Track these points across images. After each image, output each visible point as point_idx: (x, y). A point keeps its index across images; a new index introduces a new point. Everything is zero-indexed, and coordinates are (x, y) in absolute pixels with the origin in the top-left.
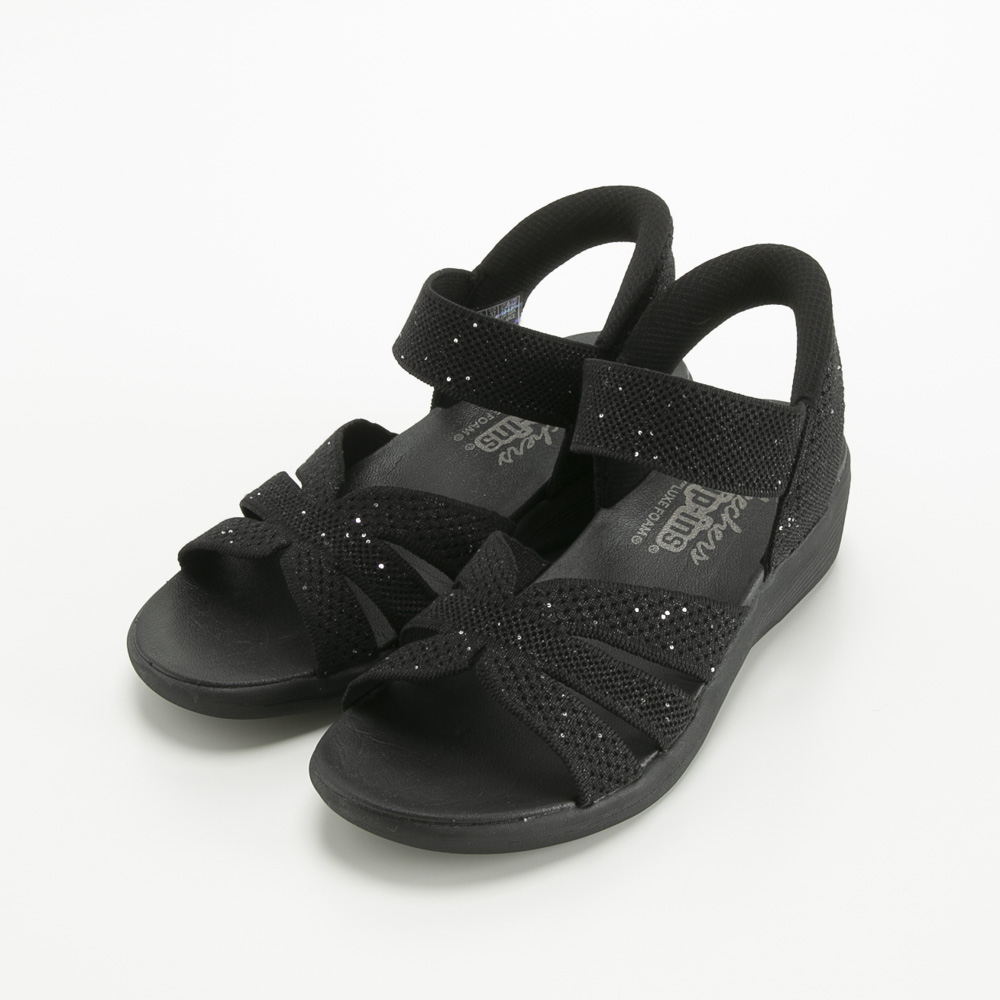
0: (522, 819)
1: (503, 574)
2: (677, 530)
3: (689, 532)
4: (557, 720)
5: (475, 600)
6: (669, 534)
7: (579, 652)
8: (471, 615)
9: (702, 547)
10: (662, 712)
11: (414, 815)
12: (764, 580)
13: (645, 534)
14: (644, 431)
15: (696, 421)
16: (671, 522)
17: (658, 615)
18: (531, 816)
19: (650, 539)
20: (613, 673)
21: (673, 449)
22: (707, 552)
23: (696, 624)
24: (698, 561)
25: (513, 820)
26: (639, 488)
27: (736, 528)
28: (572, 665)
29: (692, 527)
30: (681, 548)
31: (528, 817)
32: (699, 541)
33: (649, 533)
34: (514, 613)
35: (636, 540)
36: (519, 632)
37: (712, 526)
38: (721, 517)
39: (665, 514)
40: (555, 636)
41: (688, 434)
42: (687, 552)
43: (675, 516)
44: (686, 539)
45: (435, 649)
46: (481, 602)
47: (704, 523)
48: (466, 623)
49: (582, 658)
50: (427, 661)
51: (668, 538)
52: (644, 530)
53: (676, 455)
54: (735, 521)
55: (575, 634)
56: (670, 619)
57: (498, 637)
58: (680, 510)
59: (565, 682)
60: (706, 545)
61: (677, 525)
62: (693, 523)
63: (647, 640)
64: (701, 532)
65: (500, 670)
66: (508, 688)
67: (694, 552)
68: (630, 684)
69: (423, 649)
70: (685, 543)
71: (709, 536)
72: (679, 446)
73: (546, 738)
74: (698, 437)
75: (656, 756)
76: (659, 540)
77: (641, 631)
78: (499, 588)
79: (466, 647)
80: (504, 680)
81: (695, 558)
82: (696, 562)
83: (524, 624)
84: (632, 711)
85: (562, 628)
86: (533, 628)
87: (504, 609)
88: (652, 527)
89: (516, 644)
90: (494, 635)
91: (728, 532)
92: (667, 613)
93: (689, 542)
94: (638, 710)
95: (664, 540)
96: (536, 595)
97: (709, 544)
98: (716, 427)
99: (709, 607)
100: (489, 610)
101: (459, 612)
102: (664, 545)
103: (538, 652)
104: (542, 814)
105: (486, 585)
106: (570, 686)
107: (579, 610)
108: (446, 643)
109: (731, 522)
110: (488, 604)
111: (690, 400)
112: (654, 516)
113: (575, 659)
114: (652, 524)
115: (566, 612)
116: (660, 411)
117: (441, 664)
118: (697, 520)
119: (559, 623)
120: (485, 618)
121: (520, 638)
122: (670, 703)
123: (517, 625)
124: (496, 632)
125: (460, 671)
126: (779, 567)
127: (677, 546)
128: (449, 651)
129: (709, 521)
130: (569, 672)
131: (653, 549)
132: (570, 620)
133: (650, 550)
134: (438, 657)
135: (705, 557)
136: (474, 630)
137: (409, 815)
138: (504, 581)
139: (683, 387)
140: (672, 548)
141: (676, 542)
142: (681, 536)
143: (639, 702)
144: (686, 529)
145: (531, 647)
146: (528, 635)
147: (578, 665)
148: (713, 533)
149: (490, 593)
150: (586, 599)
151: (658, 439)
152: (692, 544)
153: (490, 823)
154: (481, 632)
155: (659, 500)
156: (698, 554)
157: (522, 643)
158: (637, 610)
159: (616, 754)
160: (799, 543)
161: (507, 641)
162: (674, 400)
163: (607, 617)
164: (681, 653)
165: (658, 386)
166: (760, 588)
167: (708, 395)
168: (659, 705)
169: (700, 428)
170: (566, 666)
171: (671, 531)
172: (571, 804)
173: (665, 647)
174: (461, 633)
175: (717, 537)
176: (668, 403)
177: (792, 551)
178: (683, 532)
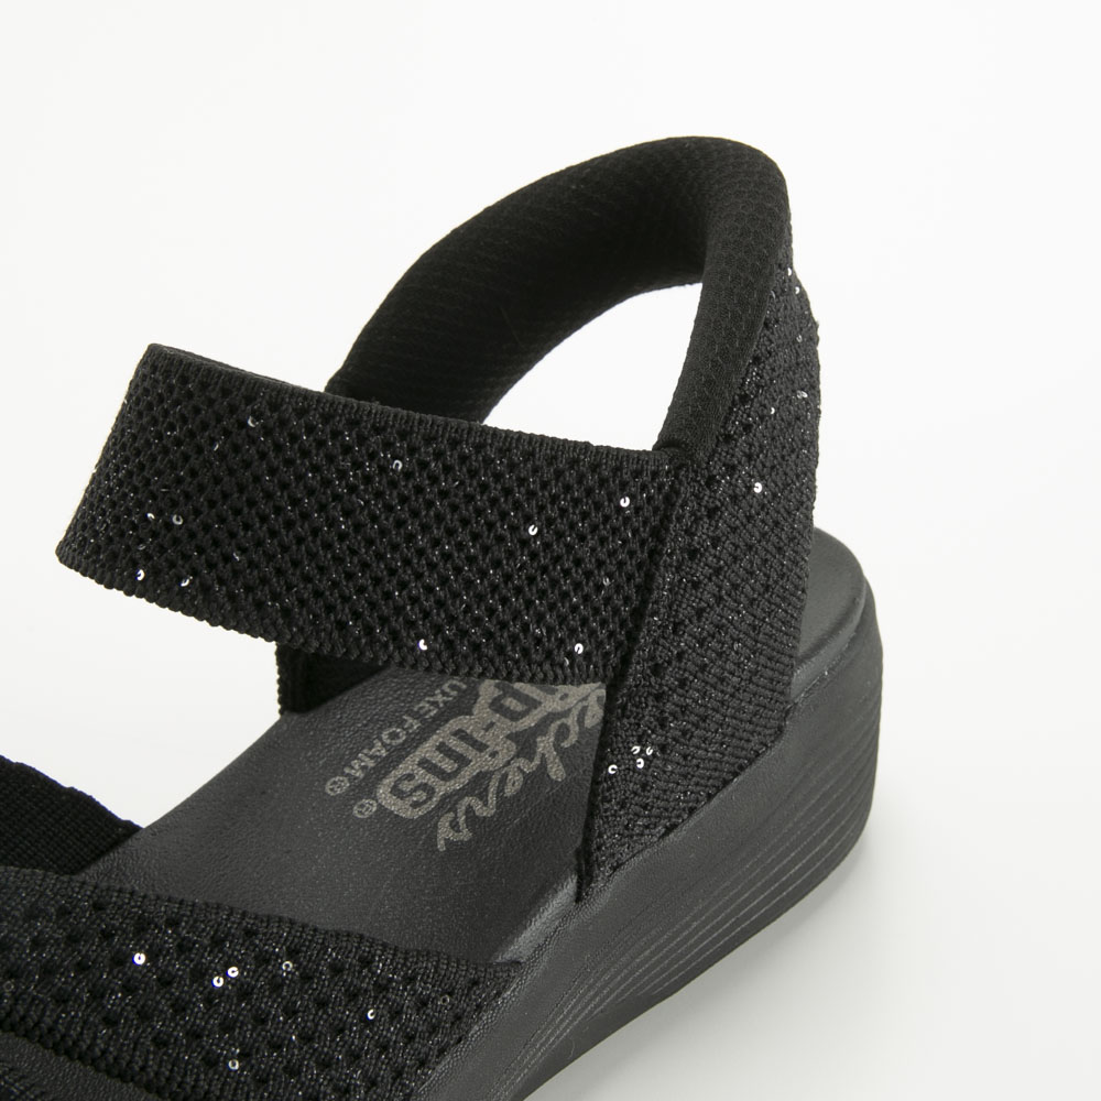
12: (578, 898)
14: (159, 513)
15: (284, 486)
17: (202, 975)
21: (227, 559)
23: (320, 1005)
41: (264, 519)
53: (236, 573)
56: (241, 990)
63: (160, 1042)
72: (243, 551)
74: (289, 524)
77: (145, 1016)
92: (233, 972)
98: (337, 497)
99: (367, 962)
111: (267, 431)
116: (194, 462)
126: (627, 868)
139: (249, 400)
151: (192, 535)
158: (140, 959)
160: (692, 811)
162: (227, 433)
165: (190, 395)
166: (565, 916)
167: (314, 418)
169: (295, 502)
176: (213, 441)
177: (669, 830)
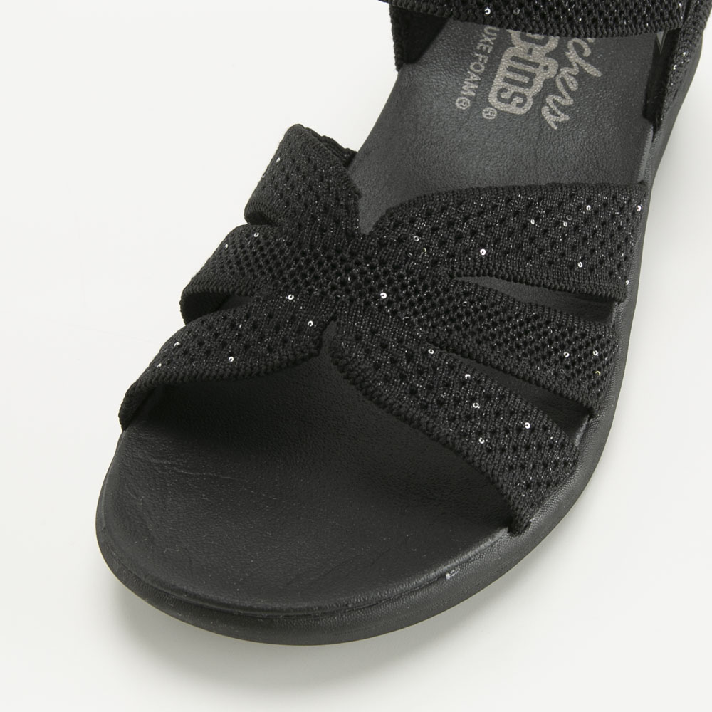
0: (443, 576)
1: (337, 199)
2: (513, 82)
3: (530, 85)
4: (468, 417)
5: (300, 244)
6: (503, 90)
7: (472, 302)
8: (300, 267)
9: (555, 101)
10: (590, 364)
11: (288, 610)
12: (653, 140)
13: (473, 94)
16: (502, 72)
17: (558, 223)
18: (454, 568)
19: (480, 100)
20: (521, 324)
22: (565, 109)
23: (604, 224)
24: (557, 123)
25: (431, 583)
26: (445, 29)
27: (592, 71)
28: (466, 325)
29: (532, 76)
30: (527, 107)
31: (450, 571)
32: (546, 94)
33: (476, 91)
34: (368, 259)
35: (462, 104)
36: (381, 287)
37: (559, 72)
38: (566, 58)
39: (490, 61)
40: (434, 284)
42: (536, 111)
43: (505, 63)
44: (530, 93)
45: (255, 327)
46: (312, 247)
47: (546, 68)
48: (296, 282)
49: (476, 310)
50: (246, 347)
51: (505, 96)
52: (469, 88)
54: (588, 60)
55: (459, 275)
56: (573, 225)
57: (352, 300)
58: (509, 53)
59: (462, 354)
60: (558, 99)
61: (510, 75)
62: (530, 69)
63: (550, 263)
64: (546, 82)
65: (368, 352)
66: (387, 380)
67: (545, 111)
68: (545, 333)
69: (233, 326)
70: (530, 100)
71: (559, 84)
73: (461, 451)
75: (588, 426)
76: (493, 98)
77: (541, 251)
78: (338, 222)
79: (305, 320)
80: (376, 367)
81: (550, 119)
82: (553, 125)
83: (386, 273)
84: (556, 374)
85: (442, 270)
86: (400, 277)
87: (353, 254)
88: (479, 83)
89: (381, 307)
90: (345, 298)
91: (582, 76)
92: (569, 218)
93: (534, 98)
94: (562, 371)
95: (499, 98)
96: (396, 226)
97: (564, 98)
99: (614, 197)
100: (329, 258)
101: (278, 264)
102: (502, 107)
103: (416, 313)
104: (468, 561)
105: (314, 218)
106: (470, 356)
107: (459, 237)
108: (270, 316)
109: (582, 63)
110: (325, 249)
112: (477, 67)
113: (468, 314)
114: (477, 78)
115: (442, 243)
117: (270, 350)
118: (536, 65)
119: (434, 263)
120: (325, 272)
121: (384, 295)
122: (597, 349)
123: (377, 277)
124: (348, 292)
125: (303, 359)
127: (520, 105)
128: (277, 328)
129: (553, 64)
130: (465, 336)
131: (489, 114)
132: (449, 256)
133: (485, 116)
134: (262, 339)
135: (564, 118)
136: (311, 291)
137: (281, 611)
138: (343, 211)
140: (513, 109)
141: (518, 100)
142: (521, 90)
143: (562, 358)
144: (526, 80)
145: (403, 308)
146: (395, 290)
147: (474, 322)
148: (563, 81)
149: (323, 230)
150: (466, 219)
152: (540, 100)
153: (401, 596)
154: (323, 294)
155: (476, 42)
156: (553, 113)
157: (389, 303)
159: (551, 446)
161: (367, 303)
163: (496, 241)
164: (592, 270)
168: (586, 356)
170: (458, 328)
171: (506, 85)
172: (503, 534)
173: (572, 266)
174: (291, 298)
175: (571, 86)
178: (523, 85)
